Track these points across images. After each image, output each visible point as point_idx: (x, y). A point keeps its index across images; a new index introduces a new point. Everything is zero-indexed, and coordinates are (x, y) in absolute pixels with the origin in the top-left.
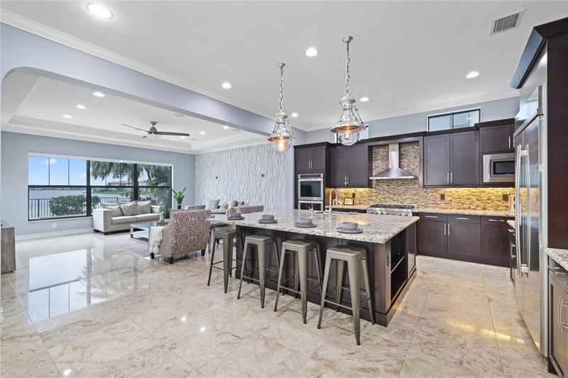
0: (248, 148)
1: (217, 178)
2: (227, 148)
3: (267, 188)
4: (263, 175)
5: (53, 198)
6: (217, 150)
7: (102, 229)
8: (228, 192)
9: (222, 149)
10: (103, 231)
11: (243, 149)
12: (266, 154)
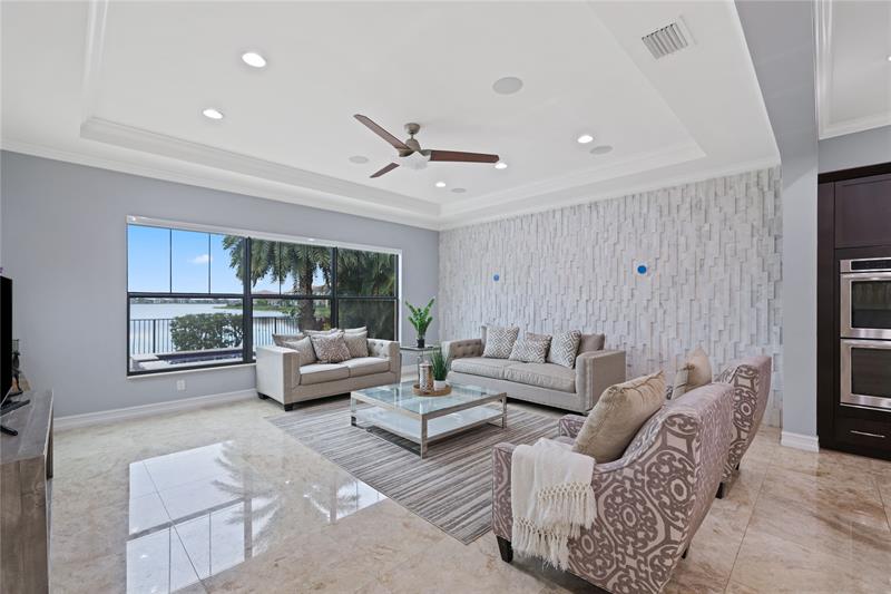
0: (594, 206)
1: (496, 278)
2: (528, 211)
3: (656, 303)
4: (642, 270)
5: (177, 318)
6: (497, 217)
7: (280, 398)
8: (530, 310)
9: (512, 214)
10: (282, 401)
11: (576, 209)
12: (654, 214)
